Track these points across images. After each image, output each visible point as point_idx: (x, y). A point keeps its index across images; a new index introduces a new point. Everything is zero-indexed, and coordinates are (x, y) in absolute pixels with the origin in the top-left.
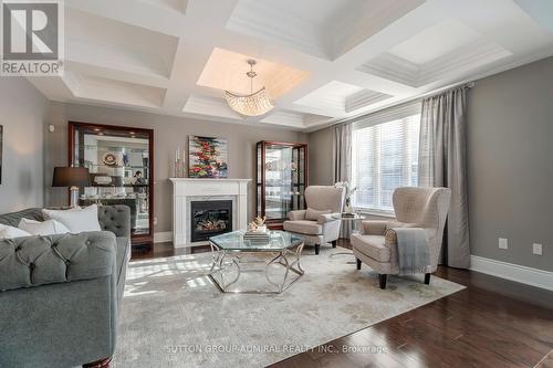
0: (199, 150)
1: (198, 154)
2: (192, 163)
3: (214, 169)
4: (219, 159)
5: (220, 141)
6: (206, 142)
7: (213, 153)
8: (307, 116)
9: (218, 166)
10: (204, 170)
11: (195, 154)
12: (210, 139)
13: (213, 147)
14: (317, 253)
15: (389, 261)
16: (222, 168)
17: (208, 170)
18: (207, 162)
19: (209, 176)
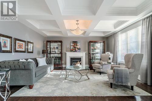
0: (73, 45)
1: (73, 46)
2: (71, 48)
3: (77, 50)
4: (78, 47)
5: (79, 42)
6: (75, 43)
7: (77, 45)
8: (104, 32)
9: (78, 49)
10: (74, 50)
11: (72, 46)
12: (76, 42)
13: (77, 44)
14: (100, 74)
15: (113, 79)
16: (79, 49)
17: (75, 50)
18: (75, 48)
19: (76, 51)
